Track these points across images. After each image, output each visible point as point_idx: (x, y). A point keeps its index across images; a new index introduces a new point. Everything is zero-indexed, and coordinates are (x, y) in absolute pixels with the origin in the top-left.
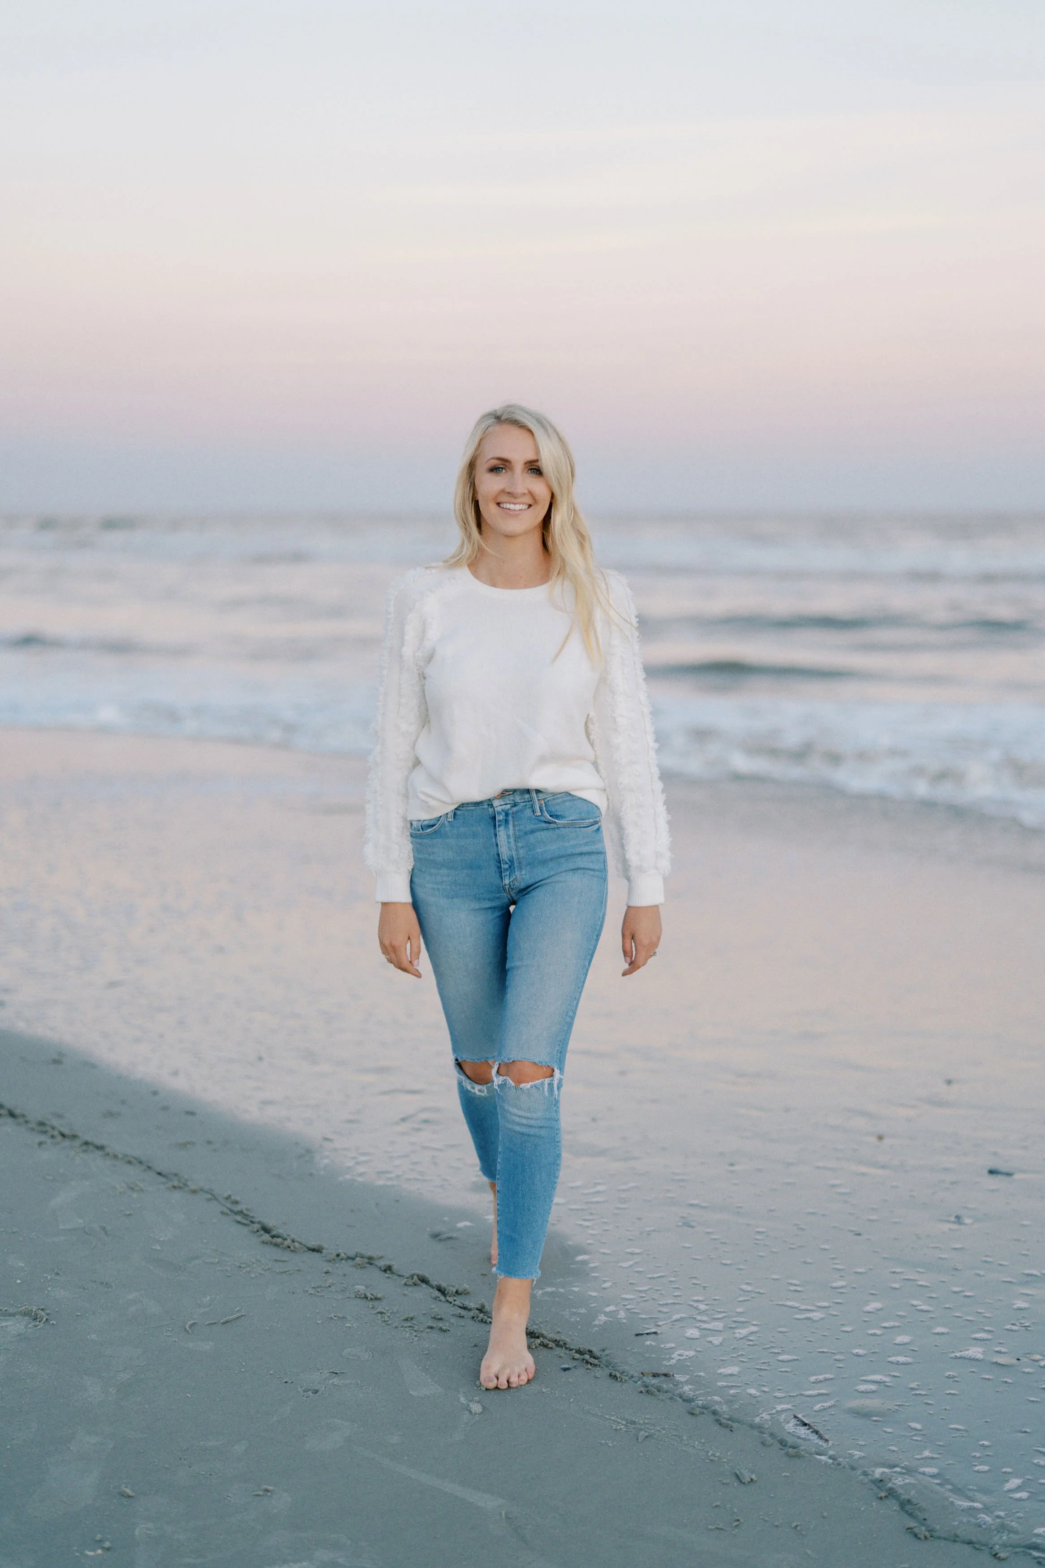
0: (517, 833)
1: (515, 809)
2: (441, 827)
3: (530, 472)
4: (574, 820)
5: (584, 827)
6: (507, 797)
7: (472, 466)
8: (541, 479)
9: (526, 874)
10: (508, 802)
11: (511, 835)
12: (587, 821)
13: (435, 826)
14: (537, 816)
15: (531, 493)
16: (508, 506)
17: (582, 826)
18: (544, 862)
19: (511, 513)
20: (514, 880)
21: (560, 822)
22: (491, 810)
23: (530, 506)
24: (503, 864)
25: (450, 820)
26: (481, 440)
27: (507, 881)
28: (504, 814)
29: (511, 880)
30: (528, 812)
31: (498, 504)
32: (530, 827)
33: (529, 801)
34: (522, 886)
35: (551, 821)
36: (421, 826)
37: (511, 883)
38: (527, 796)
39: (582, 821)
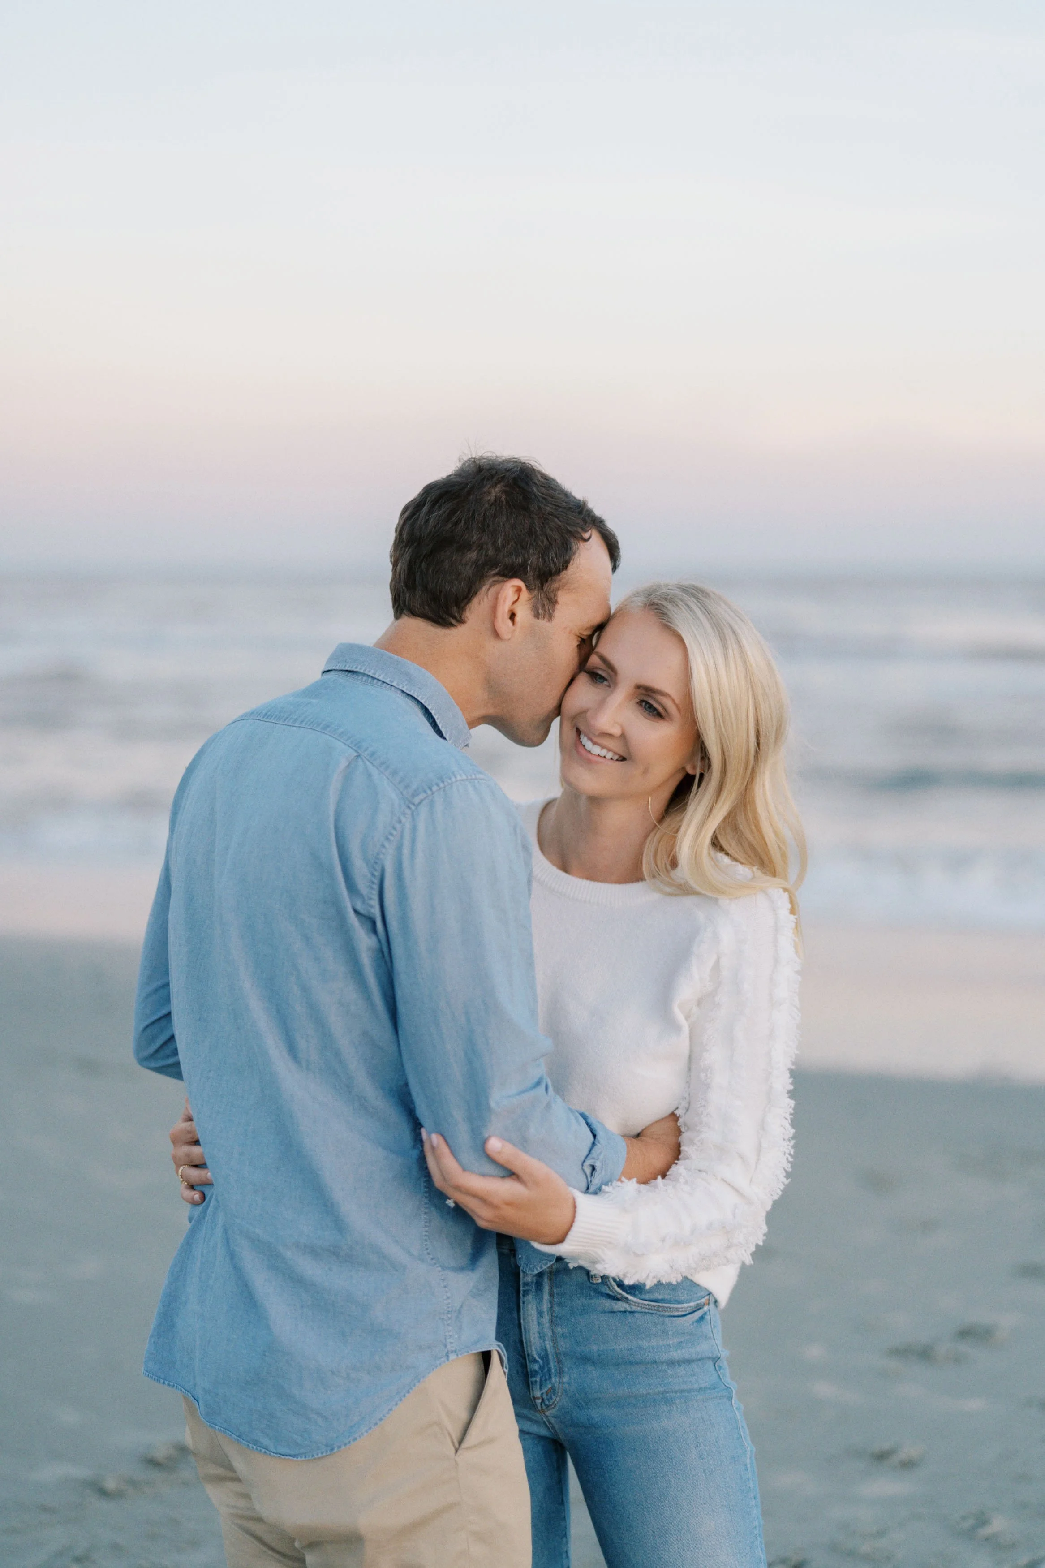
0: (556, 1309)
3: (638, 702)
4: (661, 1300)
5: (678, 1316)
9: (569, 1383)
11: (545, 1310)
12: (686, 1305)
17: (675, 1313)
20: (549, 1391)
21: (635, 1299)
24: (529, 1361)
27: (537, 1392)
29: (543, 1391)
32: (579, 1302)
35: (619, 1296)
37: (545, 1396)
39: (679, 1306)
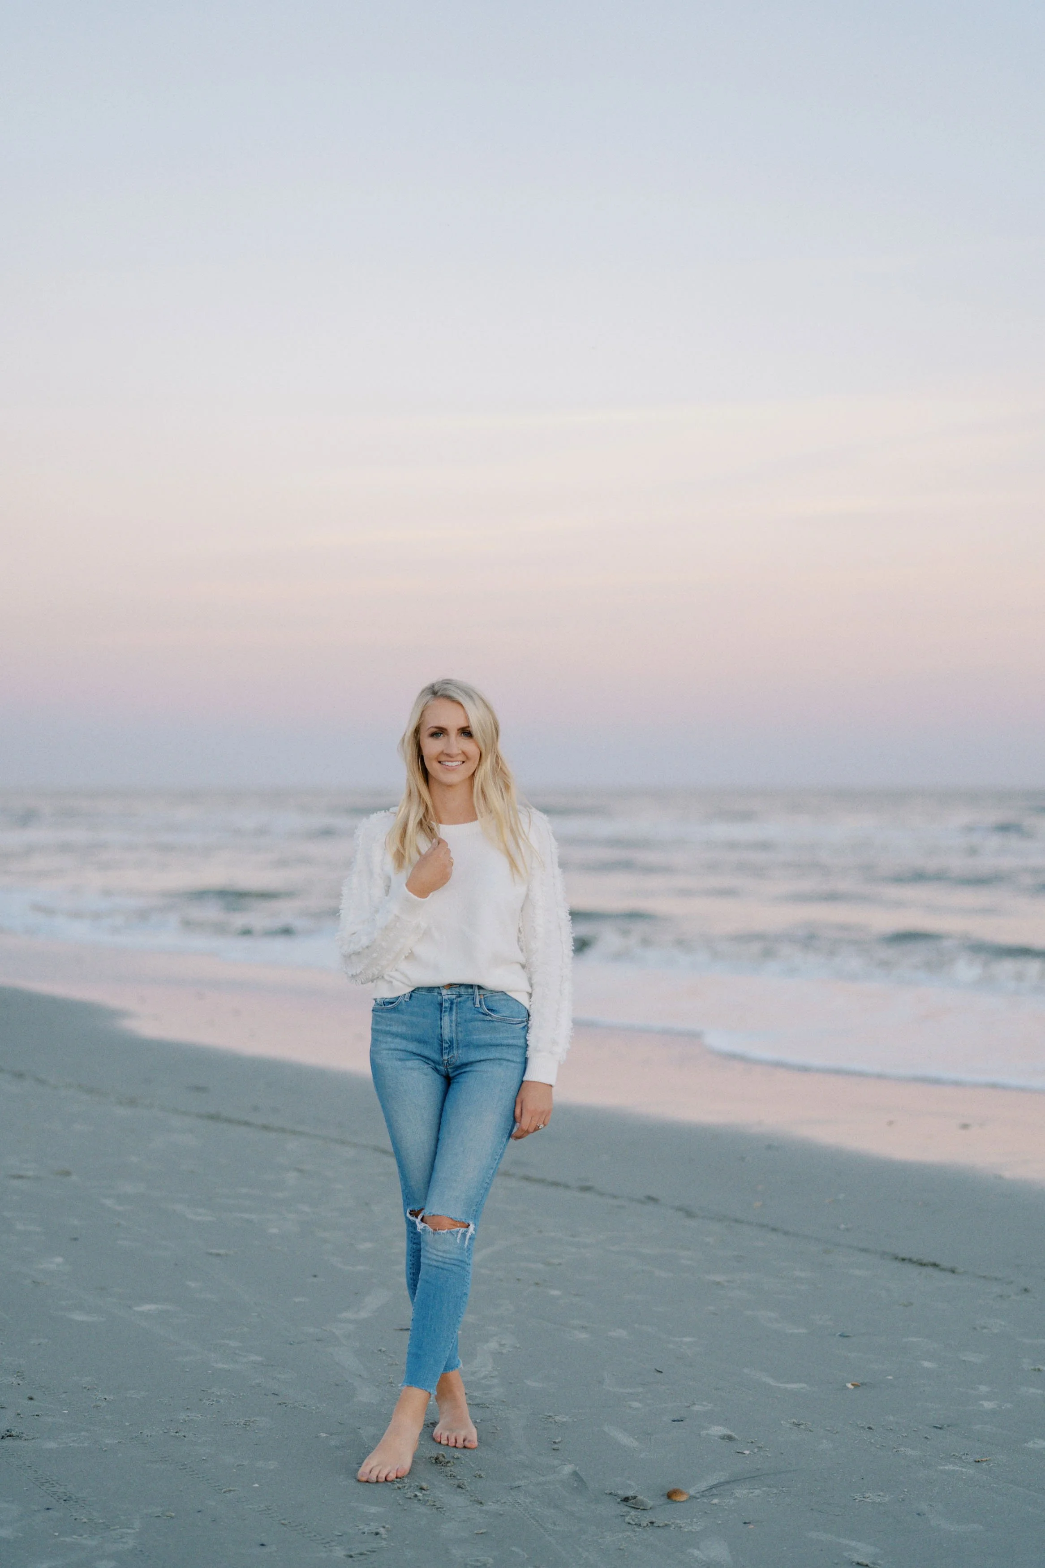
0: (459, 1020)
1: (459, 999)
2: (399, 1004)
3: (462, 735)
4: (506, 1017)
5: (516, 1023)
6: (454, 988)
7: (417, 731)
8: (471, 740)
9: (461, 1054)
10: (454, 993)
11: (454, 1020)
12: (516, 1019)
13: (394, 1004)
14: (476, 1007)
15: (464, 753)
16: (447, 763)
17: (512, 1022)
18: (478, 1046)
19: (450, 768)
20: (452, 1057)
21: (495, 1016)
22: (439, 998)
23: (463, 762)
24: (444, 1043)
25: (407, 1000)
26: (423, 711)
27: (446, 1057)
28: (449, 1002)
29: (450, 1057)
30: (469, 1004)
31: (440, 762)
32: (469, 1016)
33: (471, 995)
34: (458, 1063)
35: (487, 1014)
36: (383, 1003)
37: (449, 1059)
38: (470, 990)
39: (514, 1019)
